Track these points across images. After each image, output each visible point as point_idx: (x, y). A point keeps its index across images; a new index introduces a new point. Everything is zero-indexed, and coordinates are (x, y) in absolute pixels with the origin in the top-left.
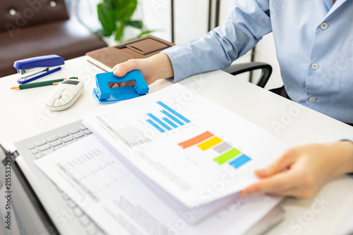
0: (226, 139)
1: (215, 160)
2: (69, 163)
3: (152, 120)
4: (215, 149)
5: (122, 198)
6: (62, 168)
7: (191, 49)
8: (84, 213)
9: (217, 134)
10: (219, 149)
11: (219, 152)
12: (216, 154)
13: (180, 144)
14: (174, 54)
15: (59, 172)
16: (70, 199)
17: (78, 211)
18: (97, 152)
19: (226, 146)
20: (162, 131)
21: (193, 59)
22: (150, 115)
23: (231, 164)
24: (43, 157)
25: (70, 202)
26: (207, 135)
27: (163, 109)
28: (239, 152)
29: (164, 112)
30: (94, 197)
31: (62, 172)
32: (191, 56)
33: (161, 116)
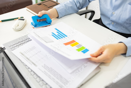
0: (80, 43)
1: (77, 50)
2: (24, 52)
3: (54, 35)
4: (76, 46)
5: (45, 65)
6: (22, 54)
8: (32, 71)
9: (77, 41)
10: (78, 46)
11: (78, 48)
12: (77, 48)
13: (64, 44)
15: (21, 55)
16: (26, 65)
17: (30, 70)
18: (34, 47)
19: (80, 45)
20: (58, 39)
21: (65, 10)
22: (53, 33)
23: (82, 52)
24: (15, 50)
25: (26, 66)
26: (73, 41)
27: (57, 31)
30: (35, 65)
33: (57, 34)
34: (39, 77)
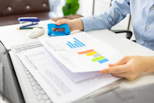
0: (99, 53)
1: (92, 60)
2: (30, 55)
4: (93, 56)
5: (48, 70)
7: (93, 18)
8: (30, 73)
9: (96, 51)
10: (95, 56)
12: (93, 58)
13: (78, 53)
14: (84, 19)
15: (25, 58)
17: (28, 73)
18: (43, 53)
19: (99, 55)
20: (72, 48)
22: (69, 42)
23: (99, 62)
24: (20, 52)
26: (92, 50)
28: (104, 58)
29: (75, 41)
30: (36, 68)
31: (26, 58)
32: (92, 21)
33: (73, 42)
34: (36, 81)
